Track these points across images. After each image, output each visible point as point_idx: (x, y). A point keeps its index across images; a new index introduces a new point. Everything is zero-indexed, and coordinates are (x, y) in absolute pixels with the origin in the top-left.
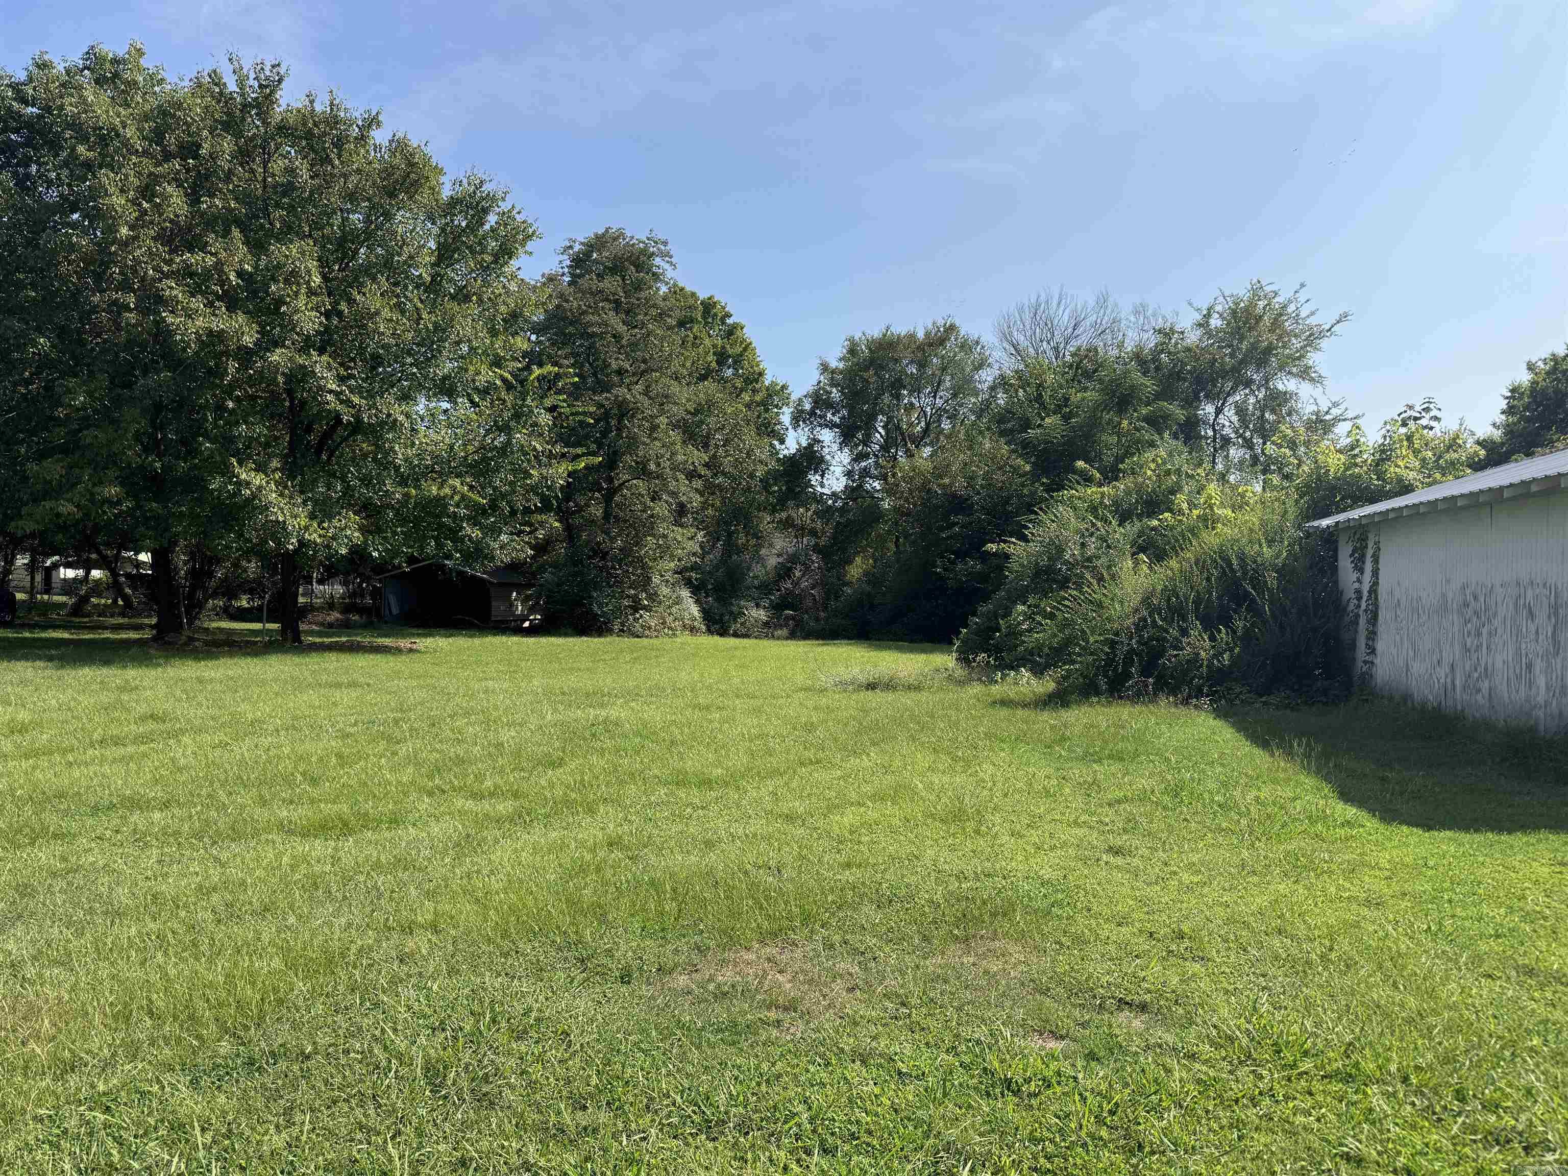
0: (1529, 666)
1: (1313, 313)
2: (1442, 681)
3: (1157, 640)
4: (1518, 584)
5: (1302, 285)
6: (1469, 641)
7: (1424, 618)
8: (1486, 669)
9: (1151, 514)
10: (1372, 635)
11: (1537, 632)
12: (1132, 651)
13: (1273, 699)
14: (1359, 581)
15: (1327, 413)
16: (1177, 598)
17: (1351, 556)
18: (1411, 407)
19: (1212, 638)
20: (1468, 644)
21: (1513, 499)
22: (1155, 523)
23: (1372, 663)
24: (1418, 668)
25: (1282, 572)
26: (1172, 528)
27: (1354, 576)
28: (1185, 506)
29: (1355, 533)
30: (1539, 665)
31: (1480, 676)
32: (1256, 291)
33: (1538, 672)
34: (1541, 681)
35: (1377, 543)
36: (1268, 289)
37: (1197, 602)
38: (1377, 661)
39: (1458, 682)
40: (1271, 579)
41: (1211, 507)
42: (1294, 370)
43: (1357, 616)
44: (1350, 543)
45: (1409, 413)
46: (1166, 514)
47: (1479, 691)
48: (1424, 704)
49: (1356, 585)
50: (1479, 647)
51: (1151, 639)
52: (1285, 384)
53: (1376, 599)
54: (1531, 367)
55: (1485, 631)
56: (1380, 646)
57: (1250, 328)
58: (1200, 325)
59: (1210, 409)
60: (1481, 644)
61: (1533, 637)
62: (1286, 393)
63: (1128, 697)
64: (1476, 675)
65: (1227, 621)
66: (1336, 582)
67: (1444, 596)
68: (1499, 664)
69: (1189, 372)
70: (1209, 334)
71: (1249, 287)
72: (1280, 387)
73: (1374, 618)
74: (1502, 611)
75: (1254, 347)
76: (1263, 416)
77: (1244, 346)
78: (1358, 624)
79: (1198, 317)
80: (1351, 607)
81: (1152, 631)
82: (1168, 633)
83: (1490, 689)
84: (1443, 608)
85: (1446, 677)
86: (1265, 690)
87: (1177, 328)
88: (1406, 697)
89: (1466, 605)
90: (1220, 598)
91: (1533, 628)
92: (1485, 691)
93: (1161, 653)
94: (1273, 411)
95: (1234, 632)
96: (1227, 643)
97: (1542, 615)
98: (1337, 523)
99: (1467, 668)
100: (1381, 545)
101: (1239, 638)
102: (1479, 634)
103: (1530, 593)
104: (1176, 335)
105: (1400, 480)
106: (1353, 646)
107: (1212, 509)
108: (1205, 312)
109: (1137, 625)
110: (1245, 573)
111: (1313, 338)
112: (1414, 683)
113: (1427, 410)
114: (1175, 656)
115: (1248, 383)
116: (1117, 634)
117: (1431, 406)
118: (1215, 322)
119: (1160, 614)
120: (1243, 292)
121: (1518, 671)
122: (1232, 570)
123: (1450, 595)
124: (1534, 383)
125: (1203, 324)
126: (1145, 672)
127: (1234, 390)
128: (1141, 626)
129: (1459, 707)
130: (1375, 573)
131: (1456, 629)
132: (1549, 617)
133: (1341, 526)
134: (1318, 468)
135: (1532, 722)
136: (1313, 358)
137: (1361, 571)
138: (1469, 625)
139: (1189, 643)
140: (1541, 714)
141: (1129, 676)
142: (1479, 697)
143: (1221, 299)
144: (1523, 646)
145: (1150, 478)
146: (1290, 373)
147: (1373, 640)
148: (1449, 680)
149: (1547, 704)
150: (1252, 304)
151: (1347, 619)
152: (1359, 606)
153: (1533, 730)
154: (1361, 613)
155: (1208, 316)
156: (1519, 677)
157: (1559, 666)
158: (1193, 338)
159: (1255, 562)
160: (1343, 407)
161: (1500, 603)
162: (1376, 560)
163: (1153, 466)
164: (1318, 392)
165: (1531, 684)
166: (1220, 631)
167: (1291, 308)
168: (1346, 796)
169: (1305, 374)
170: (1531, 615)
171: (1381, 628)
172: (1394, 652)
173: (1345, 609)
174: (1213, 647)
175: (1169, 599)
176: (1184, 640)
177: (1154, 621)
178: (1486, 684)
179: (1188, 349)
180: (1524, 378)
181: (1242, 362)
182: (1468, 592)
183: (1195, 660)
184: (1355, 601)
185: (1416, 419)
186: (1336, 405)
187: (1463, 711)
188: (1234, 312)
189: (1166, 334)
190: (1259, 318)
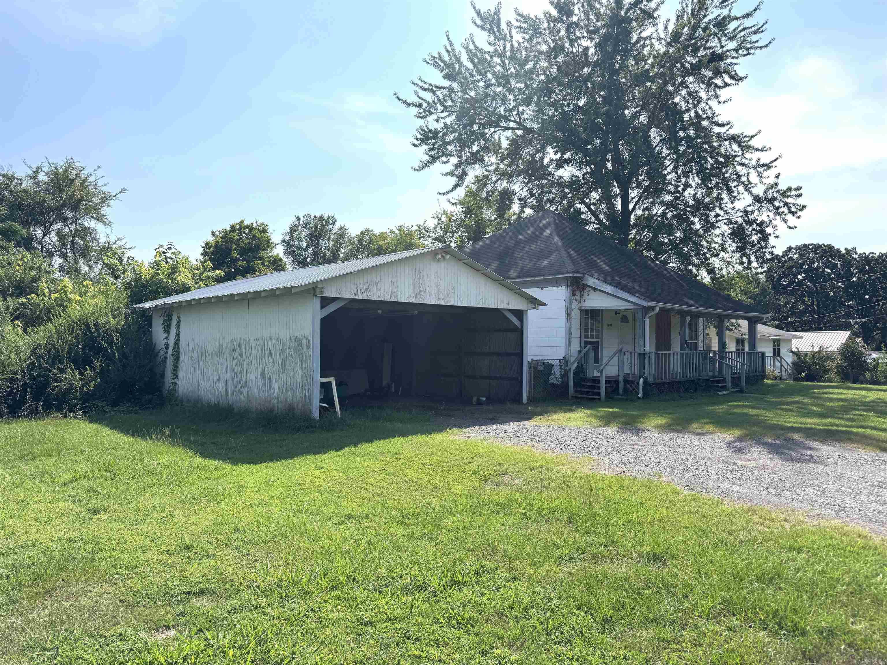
0: (269, 379)
1: (105, 185)
2: (220, 390)
3: (43, 377)
4: (263, 339)
5: (99, 167)
6: (236, 369)
7: (210, 357)
8: (246, 382)
9: (19, 295)
10: (176, 368)
11: (274, 362)
12: (25, 385)
13: (121, 408)
14: (167, 338)
15: (114, 243)
16: (55, 349)
17: (163, 324)
18: (162, 246)
19: (81, 374)
20: (235, 371)
21: (266, 297)
22: (24, 300)
23: (176, 383)
24: (204, 384)
25: (122, 332)
26: (37, 304)
27: (165, 336)
28: (46, 291)
29: (165, 312)
30: (275, 378)
31: (242, 386)
32: (70, 166)
33: (274, 381)
34: (276, 386)
35: (179, 317)
36: (77, 164)
37: (70, 351)
38: (179, 383)
39: (229, 390)
40: (116, 336)
41: (65, 292)
42: (94, 215)
43: (166, 358)
44: (162, 317)
45: (160, 249)
46: (33, 295)
47: (241, 393)
48: (209, 404)
49: (165, 341)
50: (241, 371)
51: (38, 376)
52: (89, 223)
53: (179, 348)
54: (213, 234)
55: (245, 363)
56: (181, 374)
57: (66, 186)
58: (31, 178)
59: (39, 233)
60: (243, 370)
61: (271, 364)
62: (89, 228)
63: (25, 416)
64: (240, 385)
65: (90, 363)
66: (151, 339)
67: (221, 345)
68: (253, 378)
69: (26, 206)
70: (37, 184)
71: (65, 161)
72: (86, 224)
73: (177, 358)
74: (254, 352)
75: (71, 197)
76: (73, 240)
77: (64, 196)
78: (166, 362)
79: (30, 172)
80: (162, 353)
81: (39, 371)
82: (50, 371)
83: (248, 392)
84: (221, 351)
85: (223, 388)
86: (115, 404)
87: (16, 176)
88: (198, 401)
89: (234, 350)
90: (84, 349)
91: (271, 360)
92: (245, 393)
93: (47, 385)
94: (82, 238)
95: (95, 370)
96: (91, 377)
97: (276, 353)
98: (156, 306)
99: (235, 382)
100: (181, 319)
101: (98, 373)
102: (242, 364)
103: (270, 343)
104: (16, 181)
105: (184, 284)
106: (163, 375)
107: (66, 294)
108: (35, 170)
109: (28, 367)
110: (99, 334)
111: (106, 199)
112: (203, 392)
113: (169, 248)
114: (56, 387)
115: (65, 219)
116: (15, 374)
117: (172, 247)
118: (42, 177)
119: (43, 359)
120: (61, 163)
121: (263, 382)
122: (91, 332)
123: (225, 345)
124: (217, 242)
125: (34, 177)
126: (36, 398)
127: (54, 222)
128: (31, 367)
129: (230, 403)
130: (178, 334)
131: (228, 363)
132: (280, 355)
133: (158, 307)
134: (136, 274)
135: (271, 406)
136: (105, 211)
137: (168, 333)
138: (236, 361)
139: (65, 378)
140: (276, 401)
141: (24, 402)
142: (242, 397)
143: (46, 164)
144: (266, 369)
145: (18, 271)
146: (92, 217)
147: (176, 371)
148: (224, 390)
149: (279, 396)
150: (66, 172)
151: (159, 360)
152: (167, 353)
153: (271, 411)
154: (168, 356)
155: (37, 172)
156: (263, 385)
157: (285, 378)
158: (27, 184)
159: (104, 327)
160: (124, 241)
161: (253, 348)
162: (178, 326)
163: (20, 263)
164: (108, 230)
165: (270, 387)
166: (87, 369)
167: (91, 179)
168: (205, 455)
169: (100, 219)
170: (270, 354)
171: (181, 364)
172: (190, 376)
173: (157, 354)
174: (82, 379)
175: (49, 351)
176: (63, 376)
177: (40, 365)
178: (246, 389)
179: (25, 191)
180: (211, 239)
181: (62, 205)
182: (235, 343)
183: (70, 389)
184: (165, 350)
185: (164, 253)
186: (120, 239)
187: (233, 404)
188: (56, 174)
189: (8, 178)
190: (73, 181)
